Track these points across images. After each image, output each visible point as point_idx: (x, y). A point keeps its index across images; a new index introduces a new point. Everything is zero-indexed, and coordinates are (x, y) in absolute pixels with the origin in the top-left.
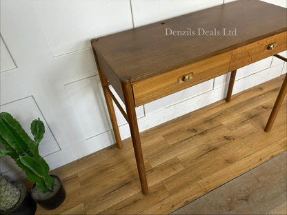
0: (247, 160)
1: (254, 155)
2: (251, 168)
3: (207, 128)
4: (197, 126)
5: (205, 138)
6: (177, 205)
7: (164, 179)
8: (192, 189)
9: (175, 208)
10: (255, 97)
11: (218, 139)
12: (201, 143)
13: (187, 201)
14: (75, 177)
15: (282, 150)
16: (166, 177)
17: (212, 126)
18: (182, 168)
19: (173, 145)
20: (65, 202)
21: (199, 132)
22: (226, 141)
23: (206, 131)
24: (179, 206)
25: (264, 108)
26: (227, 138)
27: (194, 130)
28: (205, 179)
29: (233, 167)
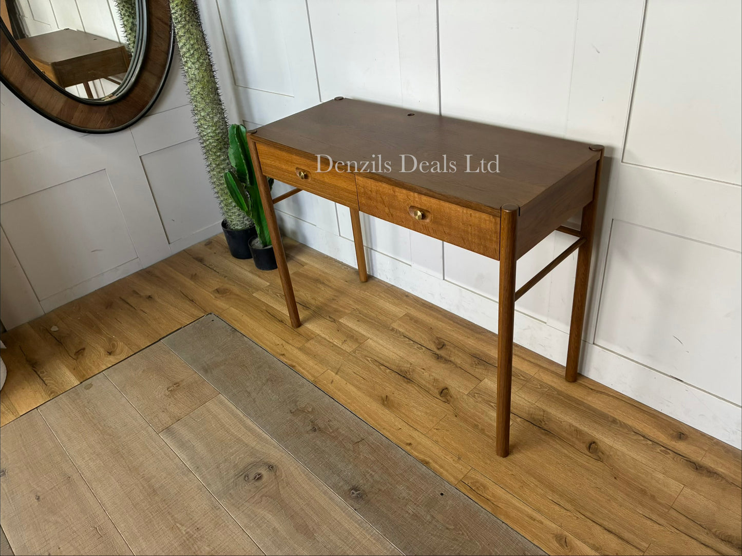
0: (399, 424)
1: (415, 434)
3: (458, 361)
4: (455, 347)
5: (431, 362)
6: (287, 358)
7: (323, 336)
8: (316, 367)
9: (282, 358)
10: (624, 425)
11: (435, 380)
12: (412, 360)
13: (293, 366)
14: (302, 265)
15: (452, 479)
16: (327, 337)
17: (467, 367)
18: (349, 350)
19: (393, 330)
20: (268, 272)
21: (442, 353)
22: (436, 392)
23: (447, 361)
24: (285, 360)
25: (592, 446)
26: (444, 392)
27: (441, 346)
28: (337, 378)
29: (375, 407)
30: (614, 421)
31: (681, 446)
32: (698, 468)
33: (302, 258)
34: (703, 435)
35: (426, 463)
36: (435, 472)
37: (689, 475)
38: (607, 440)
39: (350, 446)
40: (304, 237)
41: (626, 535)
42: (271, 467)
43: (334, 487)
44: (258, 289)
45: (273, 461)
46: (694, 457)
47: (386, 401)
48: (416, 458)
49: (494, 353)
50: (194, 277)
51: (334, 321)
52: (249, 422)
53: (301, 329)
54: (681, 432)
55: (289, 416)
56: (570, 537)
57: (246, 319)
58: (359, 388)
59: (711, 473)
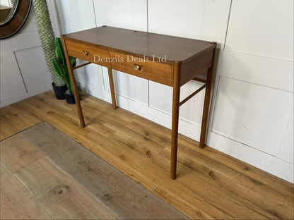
0: (127, 166)
1: (135, 171)
2: (121, 170)
3: (155, 140)
4: (153, 134)
5: (142, 141)
7: (96, 131)
8: (91, 143)
10: (224, 165)
11: (144, 148)
12: (135, 140)
13: (81, 143)
14: (88, 102)
15: (151, 190)
17: (158, 143)
18: (107, 136)
19: (126, 128)
21: (147, 137)
22: (145, 153)
23: (150, 140)
24: (77, 141)
25: (211, 174)
26: (148, 153)
27: (148, 134)
28: (101, 148)
29: (118, 160)
30: (220, 163)
31: (247, 173)
32: (254, 181)
33: (88, 100)
34: (256, 168)
35: (140, 183)
36: (144, 187)
37: (251, 185)
38: (217, 171)
39: (105, 177)
40: (89, 91)
41: (227, 211)
42: (67, 187)
43: (97, 195)
44: (67, 111)
45: (68, 184)
46: (252, 177)
47: (122, 157)
48: (135, 181)
49: (170, 137)
50: (38, 107)
51: (101, 125)
52: (58, 167)
53: (85, 128)
54: (247, 167)
55: (78, 164)
56: (203, 213)
57: (61, 124)
58: (111, 152)
59: (260, 184)
